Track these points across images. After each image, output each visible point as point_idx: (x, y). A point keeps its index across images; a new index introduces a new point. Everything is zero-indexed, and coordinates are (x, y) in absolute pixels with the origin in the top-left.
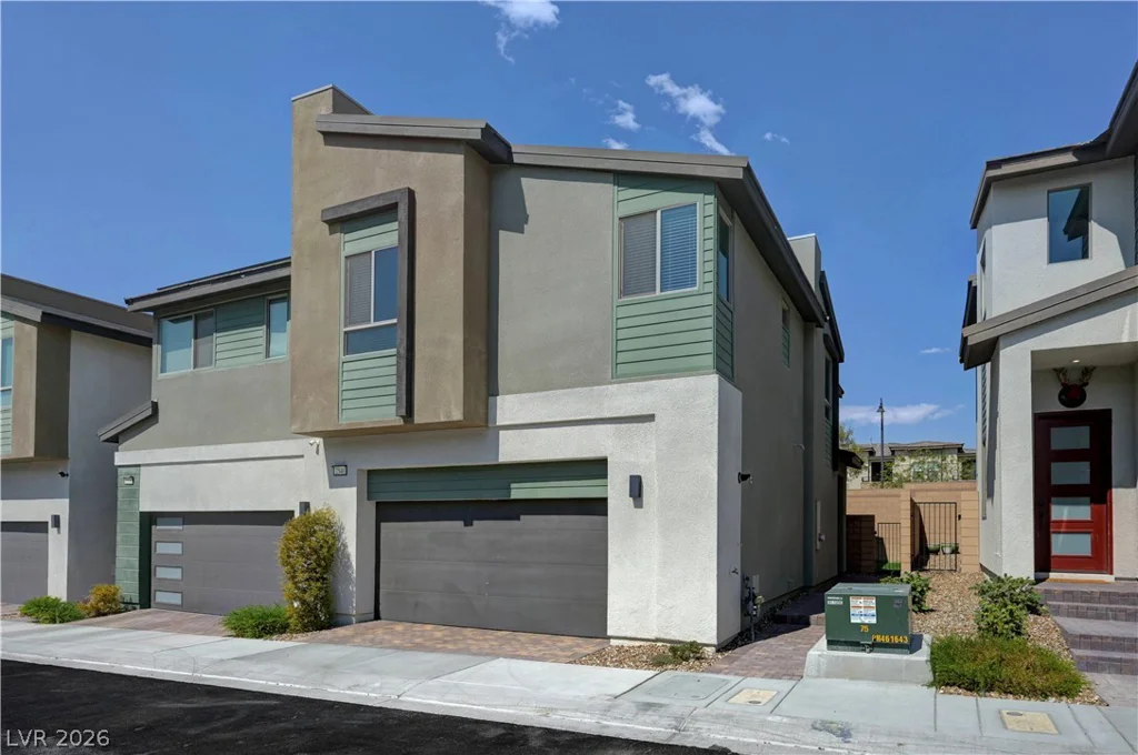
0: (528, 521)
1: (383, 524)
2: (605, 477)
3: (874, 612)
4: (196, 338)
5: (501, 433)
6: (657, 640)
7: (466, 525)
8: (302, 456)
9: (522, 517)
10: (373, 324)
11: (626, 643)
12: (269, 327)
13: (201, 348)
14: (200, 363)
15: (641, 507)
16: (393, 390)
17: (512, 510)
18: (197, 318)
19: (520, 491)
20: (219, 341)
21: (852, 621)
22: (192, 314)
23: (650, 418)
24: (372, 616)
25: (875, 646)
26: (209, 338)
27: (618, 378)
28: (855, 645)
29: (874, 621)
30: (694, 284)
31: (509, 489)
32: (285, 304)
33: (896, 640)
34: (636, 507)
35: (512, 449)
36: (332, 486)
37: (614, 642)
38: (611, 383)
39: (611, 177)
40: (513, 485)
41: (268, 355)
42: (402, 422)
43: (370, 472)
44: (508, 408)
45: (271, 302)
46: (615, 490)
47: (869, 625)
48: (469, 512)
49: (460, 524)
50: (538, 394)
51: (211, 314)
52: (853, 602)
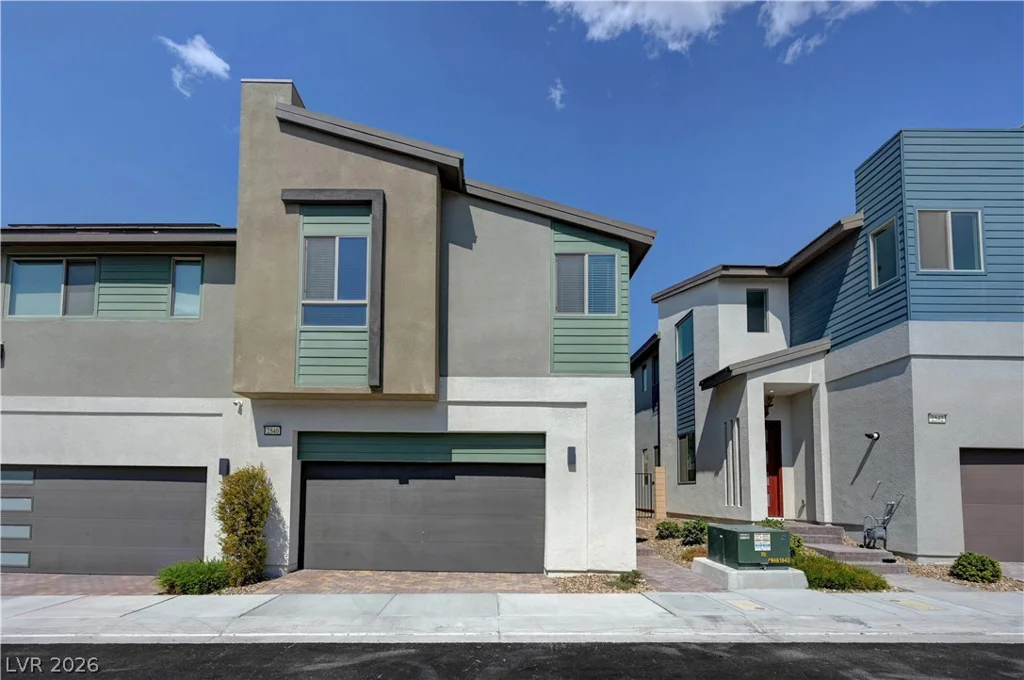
0: (461, 480)
1: (308, 482)
2: (544, 447)
3: (769, 543)
4: (67, 284)
5: (450, 407)
6: (589, 571)
7: (400, 483)
8: (220, 415)
9: (457, 477)
10: (336, 301)
11: (562, 575)
12: (174, 286)
13: (72, 295)
14: (69, 310)
15: (574, 470)
16: (366, 362)
17: (450, 470)
18: (69, 264)
19: (459, 456)
20: (102, 291)
21: (757, 549)
22: (64, 259)
23: (583, 405)
24: (296, 566)
25: (771, 565)
26: (91, 286)
27: (555, 373)
28: (758, 566)
29: (769, 549)
30: (614, 312)
31: (451, 454)
32: (199, 268)
33: (783, 561)
34: (570, 470)
35: (458, 421)
36: (261, 444)
37: (551, 575)
38: (549, 376)
39: (549, 222)
40: (453, 451)
41: (172, 314)
42: (370, 392)
43: (300, 434)
44: (458, 387)
45: (178, 262)
46: (554, 458)
47: (767, 552)
48: (404, 472)
49: (395, 483)
50: (487, 379)
51: (94, 263)
52: (756, 537)
